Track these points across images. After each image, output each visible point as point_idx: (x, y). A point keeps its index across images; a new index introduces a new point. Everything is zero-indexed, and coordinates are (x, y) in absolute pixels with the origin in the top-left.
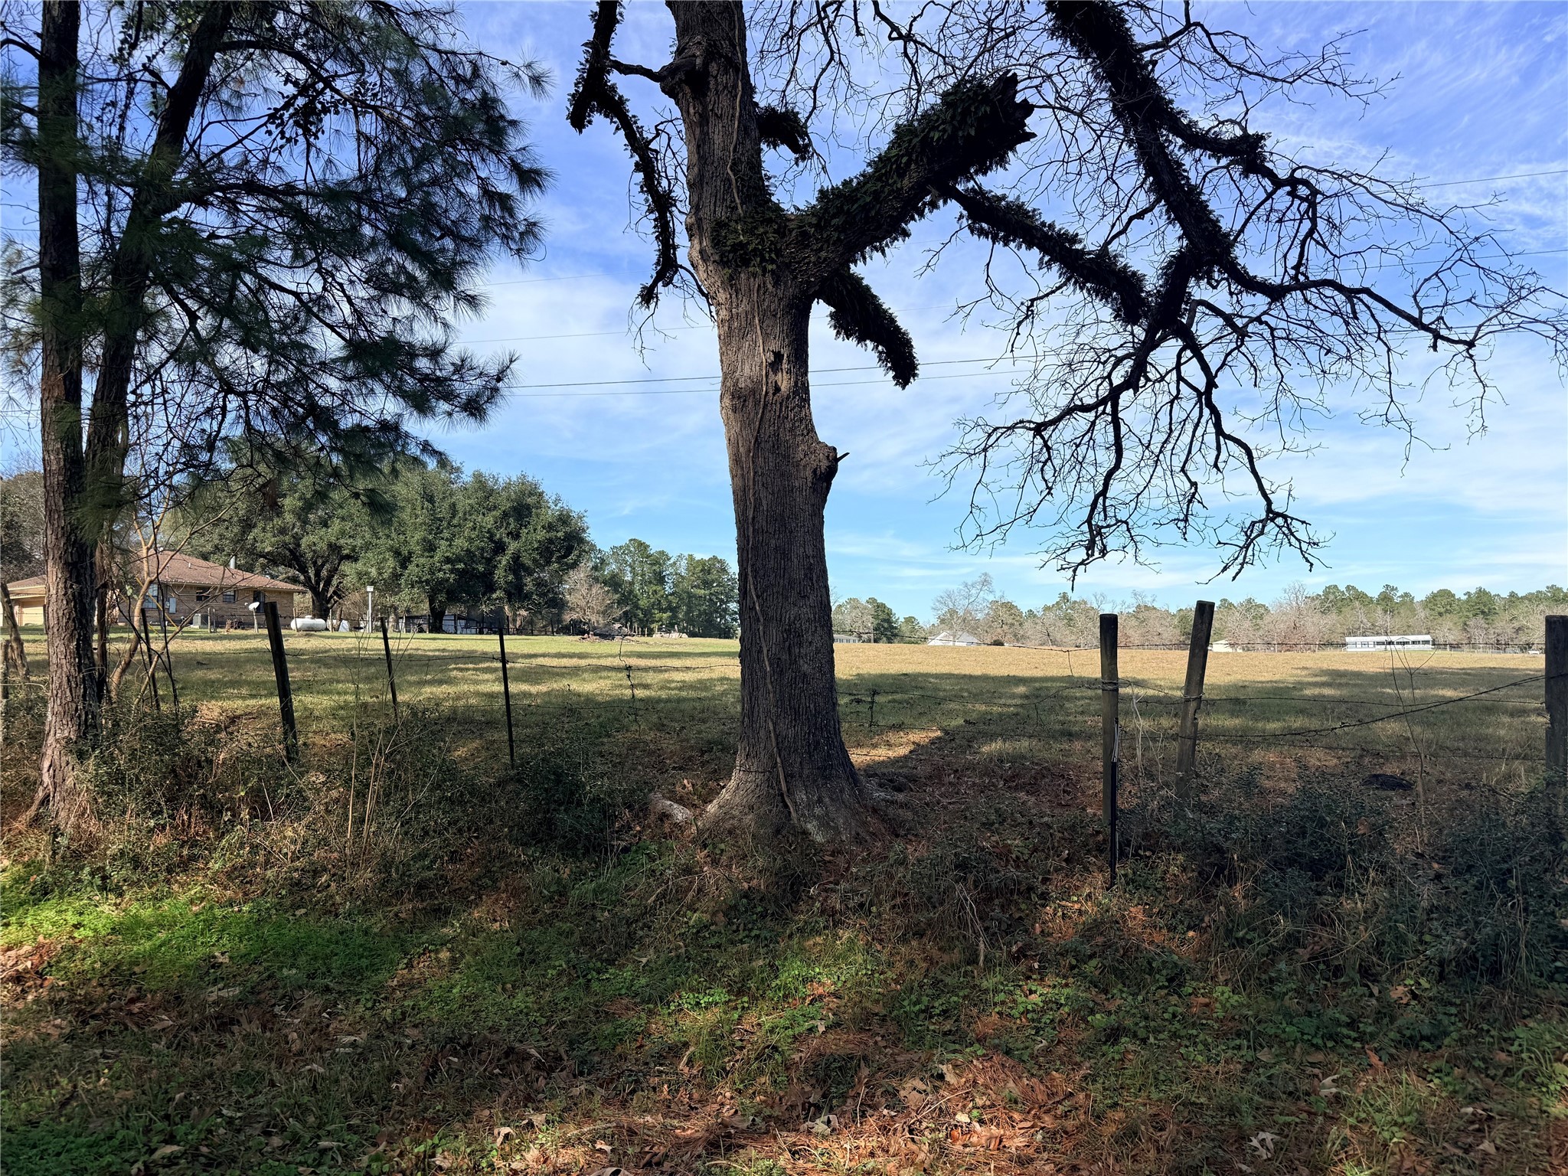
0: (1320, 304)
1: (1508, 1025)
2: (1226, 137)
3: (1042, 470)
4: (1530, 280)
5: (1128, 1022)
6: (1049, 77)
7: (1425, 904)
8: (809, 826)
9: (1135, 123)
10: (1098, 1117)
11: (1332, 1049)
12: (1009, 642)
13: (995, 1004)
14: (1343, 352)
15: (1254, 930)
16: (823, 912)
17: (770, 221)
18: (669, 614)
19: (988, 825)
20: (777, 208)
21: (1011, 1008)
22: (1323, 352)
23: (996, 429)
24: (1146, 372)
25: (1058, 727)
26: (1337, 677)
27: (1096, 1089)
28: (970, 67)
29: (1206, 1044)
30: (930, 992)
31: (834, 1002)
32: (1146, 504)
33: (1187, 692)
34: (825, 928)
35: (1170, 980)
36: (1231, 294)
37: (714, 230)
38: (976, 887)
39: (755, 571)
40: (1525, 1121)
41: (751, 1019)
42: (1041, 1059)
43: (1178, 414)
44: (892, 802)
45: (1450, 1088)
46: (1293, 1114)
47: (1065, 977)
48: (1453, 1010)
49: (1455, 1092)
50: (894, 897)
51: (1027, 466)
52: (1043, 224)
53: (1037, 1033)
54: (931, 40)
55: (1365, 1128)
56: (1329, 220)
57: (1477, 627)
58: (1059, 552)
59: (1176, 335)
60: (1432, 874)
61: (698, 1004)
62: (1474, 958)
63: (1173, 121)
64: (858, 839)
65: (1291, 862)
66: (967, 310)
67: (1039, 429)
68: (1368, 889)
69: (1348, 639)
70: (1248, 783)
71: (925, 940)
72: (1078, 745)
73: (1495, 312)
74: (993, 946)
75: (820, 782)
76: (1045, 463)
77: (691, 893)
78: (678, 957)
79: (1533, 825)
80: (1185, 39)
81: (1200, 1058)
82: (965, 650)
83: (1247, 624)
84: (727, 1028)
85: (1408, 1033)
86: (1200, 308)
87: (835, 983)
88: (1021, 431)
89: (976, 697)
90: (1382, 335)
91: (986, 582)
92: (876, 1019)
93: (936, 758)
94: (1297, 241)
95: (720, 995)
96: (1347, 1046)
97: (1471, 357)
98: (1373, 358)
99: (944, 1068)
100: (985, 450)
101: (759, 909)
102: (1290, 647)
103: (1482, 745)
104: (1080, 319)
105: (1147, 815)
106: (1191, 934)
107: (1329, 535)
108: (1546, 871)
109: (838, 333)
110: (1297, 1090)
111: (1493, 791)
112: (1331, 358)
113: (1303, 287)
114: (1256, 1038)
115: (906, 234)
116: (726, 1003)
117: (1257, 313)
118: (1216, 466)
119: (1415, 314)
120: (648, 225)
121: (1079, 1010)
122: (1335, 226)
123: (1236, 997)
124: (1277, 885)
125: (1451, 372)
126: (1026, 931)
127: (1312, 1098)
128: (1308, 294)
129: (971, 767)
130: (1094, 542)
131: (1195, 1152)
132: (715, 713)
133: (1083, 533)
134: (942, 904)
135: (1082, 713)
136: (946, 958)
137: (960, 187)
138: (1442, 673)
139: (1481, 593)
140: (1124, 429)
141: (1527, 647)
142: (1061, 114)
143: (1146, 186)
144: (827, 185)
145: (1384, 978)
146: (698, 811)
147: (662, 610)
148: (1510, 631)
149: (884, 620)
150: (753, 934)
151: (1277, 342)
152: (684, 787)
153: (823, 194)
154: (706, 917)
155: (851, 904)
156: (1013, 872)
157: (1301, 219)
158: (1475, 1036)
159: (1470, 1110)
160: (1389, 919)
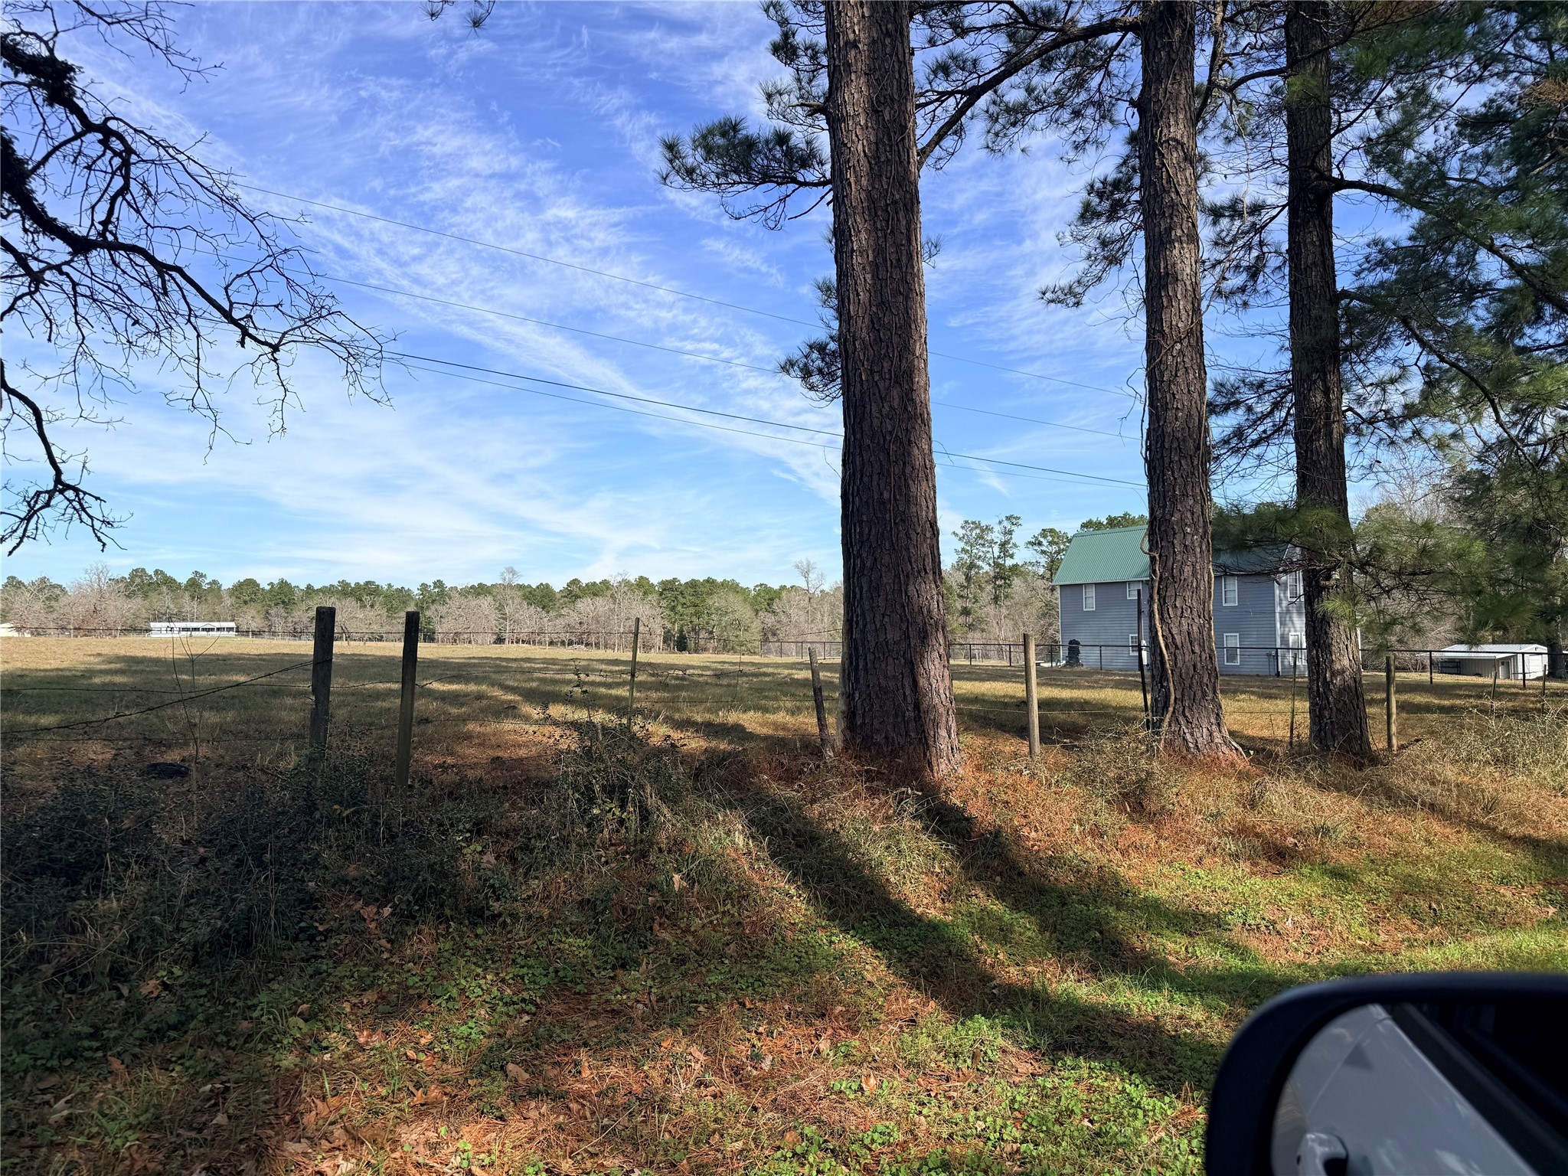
0: (129, 269)
1: (253, 993)
2: (29, 51)
4: (329, 302)
7: (184, 891)
11: (69, 1067)
14: (152, 327)
22: (130, 321)
36: (26, 230)
40: (258, 1081)
45: (191, 1071)
48: (203, 992)
49: (197, 1073)
55: (96, 1142)
56: (144, 185)
57: (277, 616)
60: (196, 858)
62: (227, 936)
65: (40, 870)
68: (127, 885)
69: (152, 625)
73: (299, 323)
79: (293, 799)
83: (38, 606)
85: (154, 1027)
90: (193, 319)
94: (107, 197)
96: (87, 1059)
97: (275, 360)
98: (183, 340)
102: (89, 632)
103: (263, 726)
107: (127, 515)
108: (300, 840)
110: (21, 1126)
111: (264, 771)
112: (138, 330)
113: (115, 246)
117: (58, 262)
119: (226, 306)
122: (149, 194)
124: (20, 899)
125: (257, 371)
127: (39, 1130)
128: (117, 256)
138: (239, 659)
139: (283, 584)
145: (135, 976)
148: (305, 620)
151: (80, 299)
157: (113, 173)
158: (222, 1012)
159: (209, 1087)
160: (145, 913)
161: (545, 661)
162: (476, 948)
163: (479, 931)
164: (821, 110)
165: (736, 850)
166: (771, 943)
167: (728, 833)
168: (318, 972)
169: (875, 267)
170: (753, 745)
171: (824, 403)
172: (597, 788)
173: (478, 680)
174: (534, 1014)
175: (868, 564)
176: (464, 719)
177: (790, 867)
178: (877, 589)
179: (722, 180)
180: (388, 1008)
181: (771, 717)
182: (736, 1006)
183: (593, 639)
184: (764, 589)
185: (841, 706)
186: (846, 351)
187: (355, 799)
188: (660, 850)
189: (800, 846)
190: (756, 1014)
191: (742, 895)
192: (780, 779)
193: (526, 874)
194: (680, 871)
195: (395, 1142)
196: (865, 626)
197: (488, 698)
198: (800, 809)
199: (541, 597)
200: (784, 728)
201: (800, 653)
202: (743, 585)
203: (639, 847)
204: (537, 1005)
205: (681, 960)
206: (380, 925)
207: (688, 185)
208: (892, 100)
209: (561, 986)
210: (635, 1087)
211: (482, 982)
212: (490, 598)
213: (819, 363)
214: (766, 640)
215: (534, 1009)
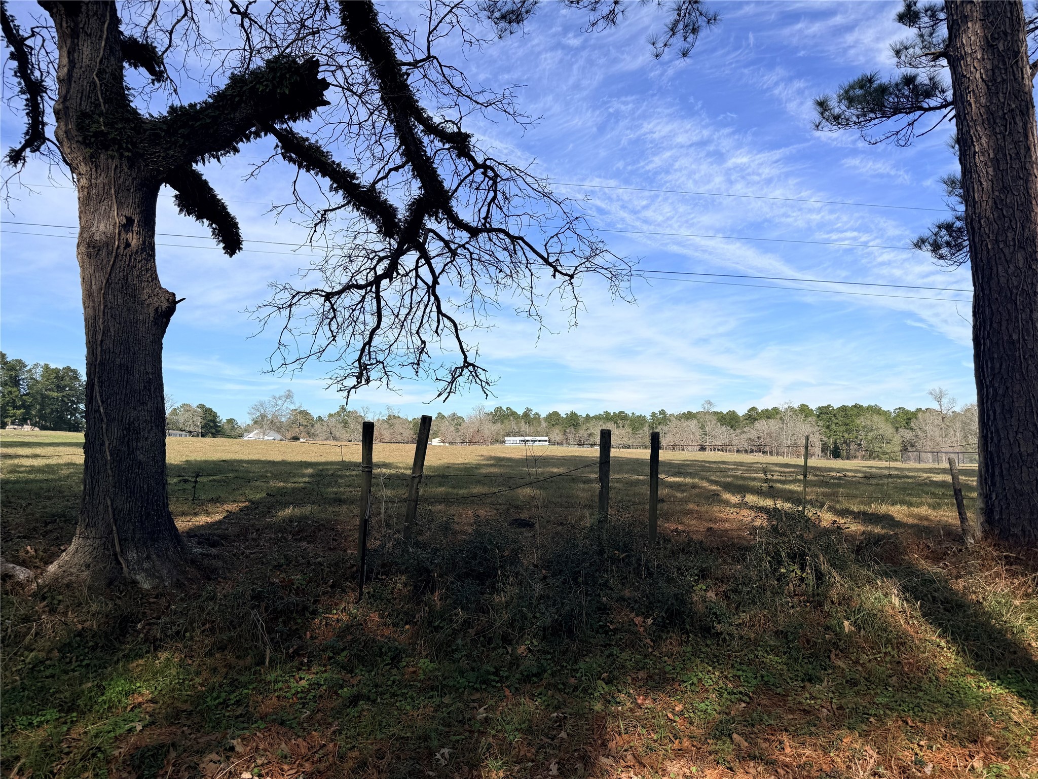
0: (497, 242)
1: (576, 662)
2: (449, 131)
3: (330, 324)
4: (601, 245)
5: (365, 691)
6: (341, 67)
7: (537, 595)
8: (138, 577)
9: (395, 110)
10: (342, 758)
11: (485, 690)
12: (304, 438)
13: (275, 691)
14: (508, 272)
15: (444, 620)
16: (146, 640)
17: (128, 121)
18: (22, 411)
19: (278, 567)
20: (134, 112)
21: (287, 692)
22: (498, 271)
23: (298, 293)
24: (397, 269)
25: (332, 496)
26: (499, 461)
27: (341, 740)
28: (287, 47)
29: (412, 698)
30: (227, 689)
31: (150, 707)
32: (395, 352)
33: (413, 472)
34: (147, 652)
35: (392, 659)
36: (449, 228)
37: (78, 118)
38: (266, 611)
39: (101, 383)
40: (582, 716)
41: (79, 729)
42: (305, 724)
43: (416, 298)
44: (207, 555)
45: (546, 703)
46: (461, 734)
47: (325, 666)
48: (549, 657)
49: (548, 705)
50: (204, 624)
51: (319, 319)
52: (333, 162)
53: (303, 707)
54: (262, 21)
55: (501, 735)
56: (504, 194)
57: (570, 433)
58: (339, 379)
59: (416, 249)
60: (541, 576)
61: (30, 724)
62: (561, 625)
63: (418, 113)
64: (179, 585)
65: (467, 575)
66: (279, 209)
67: (328, 296)
68: (509, 588)
69: (506, 439)
70: (446, 528)
71: (226, 652)
72: (345, 508)
73: (584, 260)
74: (276, 650)
75: (149, 543)
76: (332, 320)
77: (29, 637)
78: (14, 689)
79: (591, 545)
80: (427, 65)
81: (408, 707)
82: (270, 443)
83: (452, 428)
84: (56, 739)
85: (525, 673)
86: (431, 234)
87: (152, 693)
88: (317, 296)
89: (277, 477)
90: (529, 266)
91: (289, 396)
92: (184, 715)
93: (244, 522)
94: (486, 203)
95: (51, 714)
96: (493, 687)
97: (572, 284)
98: (524, 278)
99: (235, 742)
100: (290, 306)
101: (91, 644)
102: (475, 444)
103: (569, 500)
104: (356, 228)
105: (385, 551)
106: (407, 627)
108: (597, 570)
109: (181, 211)
110: (464, 718)
111: (573, 527)
112: (502, 275)
113: (490, 230)
114: (442, 689)
115: (236, 150)
116: (57, 719)
117: (463, 243)
118: (436, 332)
119: (546, 256)
120: (20, 102)
121: (333, 687)
122: (506, 198)
123: (432, 665)
124: (459, 591)
125: (561, 291)
126: (300, 638)
127: (472, 722)
128: (491, 235)
129: (269, 526)
130: (362, 374)
131: (402, 768)
132: (60, 492)
133: (355, 368)
134: (240, 626)
135: (349, 486)
136: (241, 663)
137: (277, 127)
139: (573, 414)
140: (383, 303)
141: (592, 445)
142: (348, 93)
143: (400, 151)
144: (177, 103)
145: (514, 642)
146: (39, 571)
147: (15, 407)
148: (586, 435)
149: (211, 421)
150: (84, 663)
151: (474, 261)
152: (27, 552)
153: (173, 109)
154: (42, 655)
155: (169, 632)
156: (293, 598)
157: (489, 190)
158: (560, 671)
159: (555, 714)
160: (518, 605)
161: (735, 463)
162: (706, 653)
163: (709, 642)
164: (944, 54)
165: (893, 608)
166: (926, 680)
167: (886, 595)
168: (611, 655)
169: (996, 162)
170: (902, 530)
171: (952, 268)
172: (783, 554)
173: (692, 475)
174: (748, 703)
175: (1001, 392)
176: (685, 501)
177: (940, 625)
178: (1010, 411)
179: (861, 119)
180: (654, 684)
181: (916, 510)
182: (900, 723)
183: (767, 449)
184: (902, 412)
185: (980, 504)
186: (973, 228)
187: (626, 548)
188: (832, 602)
189: (948, 611)
190: (917, 731)
191: (901, 642)
192: (927, 558)
193: (737, 608)
194: (848, 619)
195: (664, 770)
196: (999, 441)
197: (700, 487)
198: (946, 581)
199: (730, 420)
200: (927, 519)
201: (937, 460)
202: (884, 408)
203: (816, 598)
204: (750, 697)
205: (853, 683)
206: (646, 630)
207: (835, 127)
208: (1005, 34)
209: (766, 687)
210: (824, 767)
211: (712, 676)
212: (695, 421)
213: (947, 238)
214: (905, 450)
215: (748, 700)
